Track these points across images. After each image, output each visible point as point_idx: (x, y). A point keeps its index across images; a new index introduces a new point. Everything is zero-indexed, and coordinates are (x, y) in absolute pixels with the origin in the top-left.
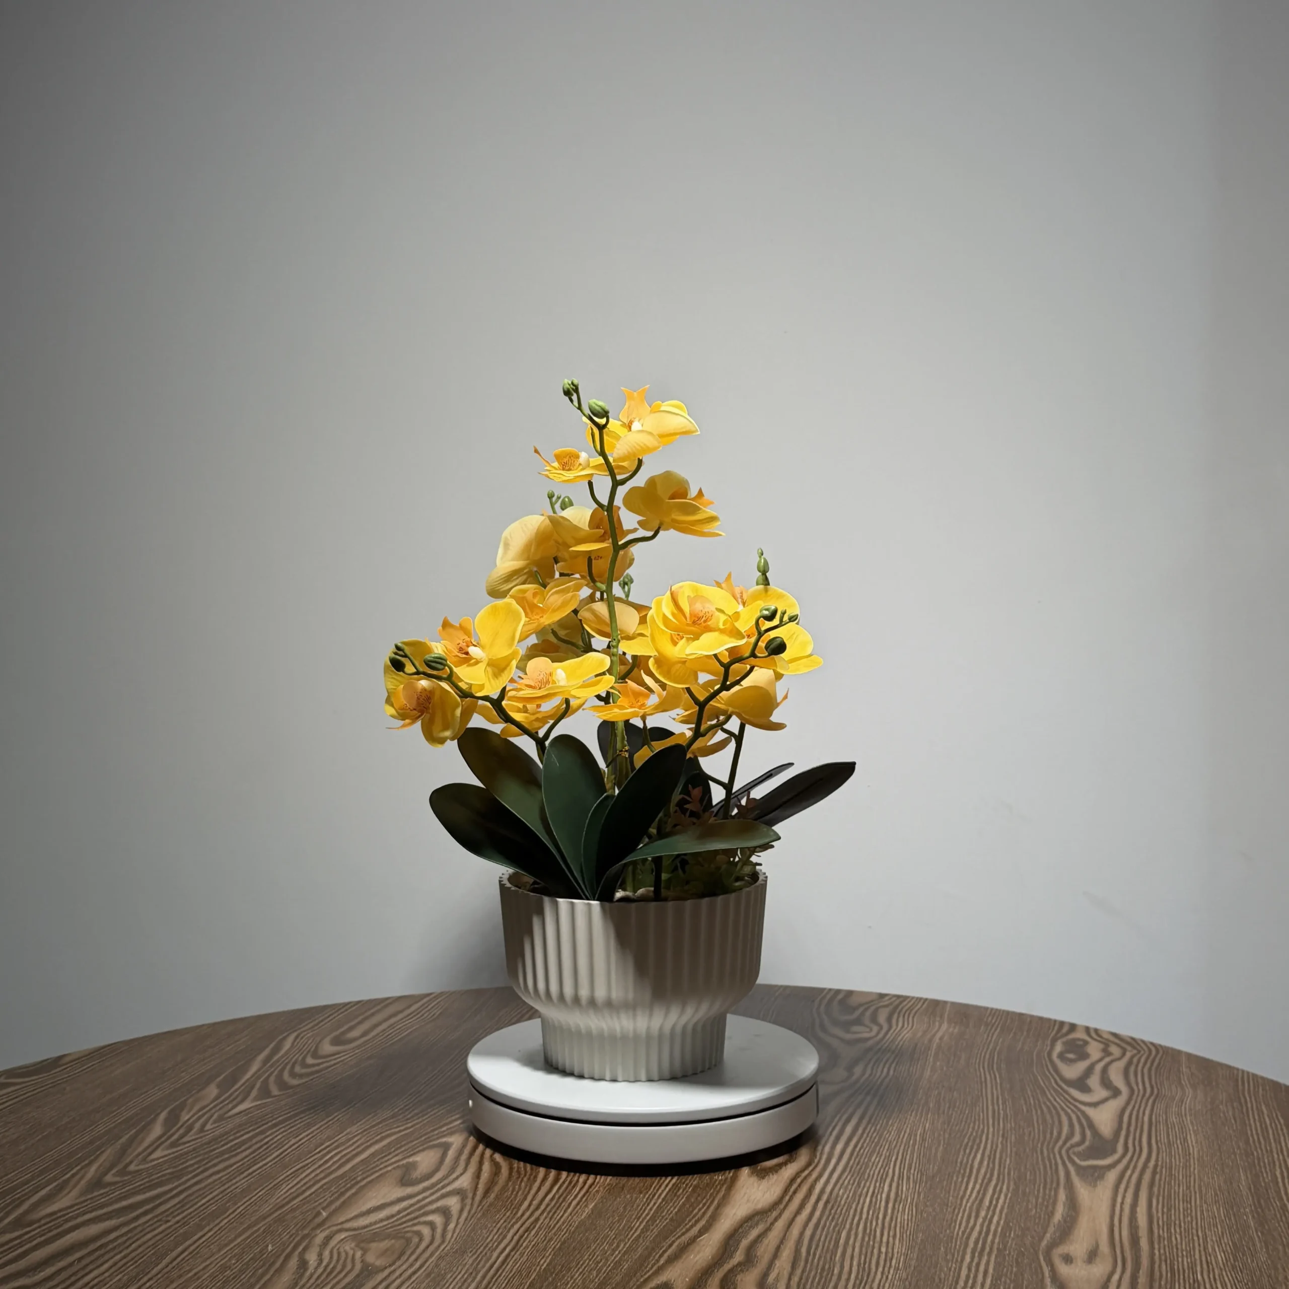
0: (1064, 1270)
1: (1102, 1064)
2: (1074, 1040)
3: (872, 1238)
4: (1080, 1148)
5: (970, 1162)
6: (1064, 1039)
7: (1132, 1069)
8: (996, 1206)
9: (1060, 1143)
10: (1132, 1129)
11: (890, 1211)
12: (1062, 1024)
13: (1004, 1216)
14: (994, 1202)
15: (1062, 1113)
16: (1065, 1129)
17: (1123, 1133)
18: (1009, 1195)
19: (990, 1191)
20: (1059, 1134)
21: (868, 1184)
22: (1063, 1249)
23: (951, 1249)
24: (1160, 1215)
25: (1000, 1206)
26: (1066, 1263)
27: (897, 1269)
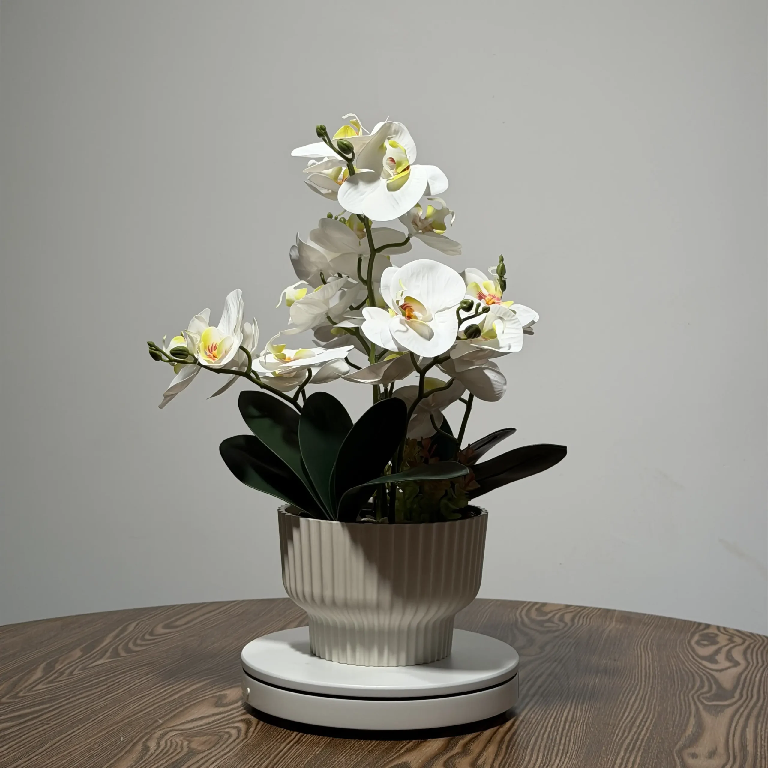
0: (690, 761)
1: (728, 647)
2: (707, 634)
3: (553, 741)
4: (708, 695)
5: (627, 700)
6: (701, 633)
7: (749, 651)
8: (644, 726)
9: (693, 692)
10: (747, 685)
11: (567, 727)
12: (700, 624)
13: (649, 731)
14: (643, 723)
15: (696, 675)
16: (698, 684)
17: (740, 687)
18: (654, 720)
19: (641, 717)
20: (693, 687)
21: (552, 712)
22: (692, 750)
23: (610, 748)
24: (763, 733)
25: (647, 725)
26: (693, 758)
27: (570, 758)
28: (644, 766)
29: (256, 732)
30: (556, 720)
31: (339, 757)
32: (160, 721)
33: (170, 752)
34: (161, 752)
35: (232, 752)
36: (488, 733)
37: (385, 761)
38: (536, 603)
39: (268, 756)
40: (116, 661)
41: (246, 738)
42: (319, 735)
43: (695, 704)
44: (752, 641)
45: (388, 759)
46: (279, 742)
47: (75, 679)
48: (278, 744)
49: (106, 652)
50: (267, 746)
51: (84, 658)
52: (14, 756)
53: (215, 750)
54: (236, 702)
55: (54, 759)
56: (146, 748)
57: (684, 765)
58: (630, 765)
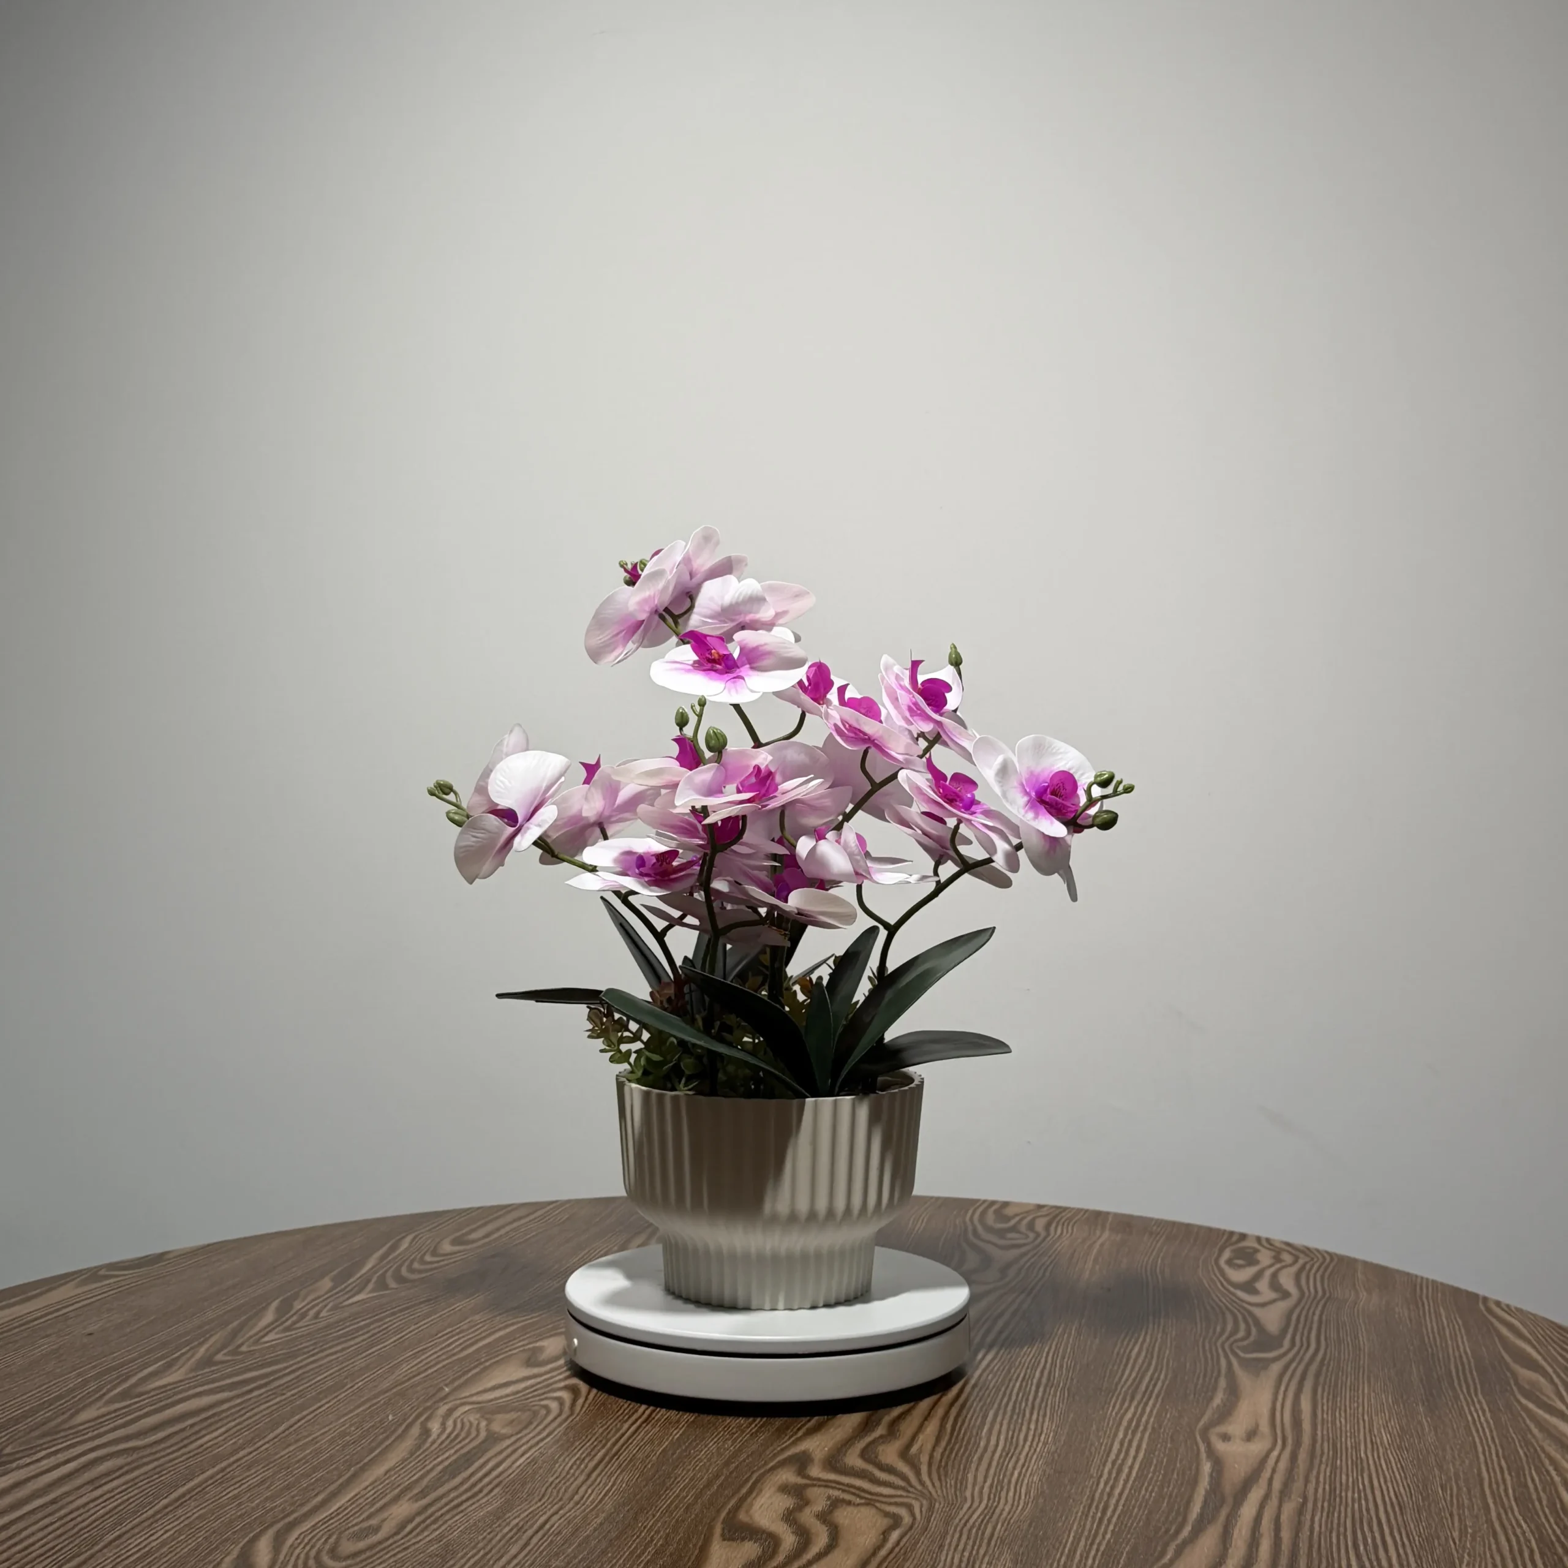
0: (1220, 1446)
1: (1272, 1270)
2: (1243, 1248)
3: (1021, 1416)
4: (1245, 1343)
5: (1127, 1352)
6: (1233, 1247)
7: (1304, 1275)
8: (1152, 1391)
9: (1224, 1337)
10: (1301, 1326)
11: (1040, 1394)
12: (1232, 1233)
13: (1160, 1399)
14: (1151, 1388)
15: (1227, 1313)
16: (1230, 1326)
17: (1291, 1330)
18: (1167, 1382)
19: (1147, 1379)
20: (1223, 1330)
21: (1018, 1371)
22: (1221, 1429)
23: (1103, 1427)
24: (1325, 1401)
25: (1156, 1391)
26: (1224, 1441)
27: (1045, 1444)
28: (1154, 1454)
29: (587, 1405)
30: (1024, 1384)
31: (709, 1444)
32: (447, 1389)
33: (460, 1438)
34: (448, 1437)
35: (551, 1437)
36: (925, 1404)
37: (775, 1449)
38: (993, 1203)
39: (604, 1442)
40: (382, 1296)
41: (572, 1414)
42: (678, 1410)
44: (1307, 1259)
45: (779, 1446)
46: (620, 1421)
47: (321, 1325)
48: (619, 1425)
49: (368, 1281)
50: (602, 1427)
51: (335, 1291)
52: (235, 1443)
53: (526, 1435)
54: (557, 1359)
55: (291, 1448)
56: (426, 1432)
57: (1211, 1453)
58: (1132, 1452)
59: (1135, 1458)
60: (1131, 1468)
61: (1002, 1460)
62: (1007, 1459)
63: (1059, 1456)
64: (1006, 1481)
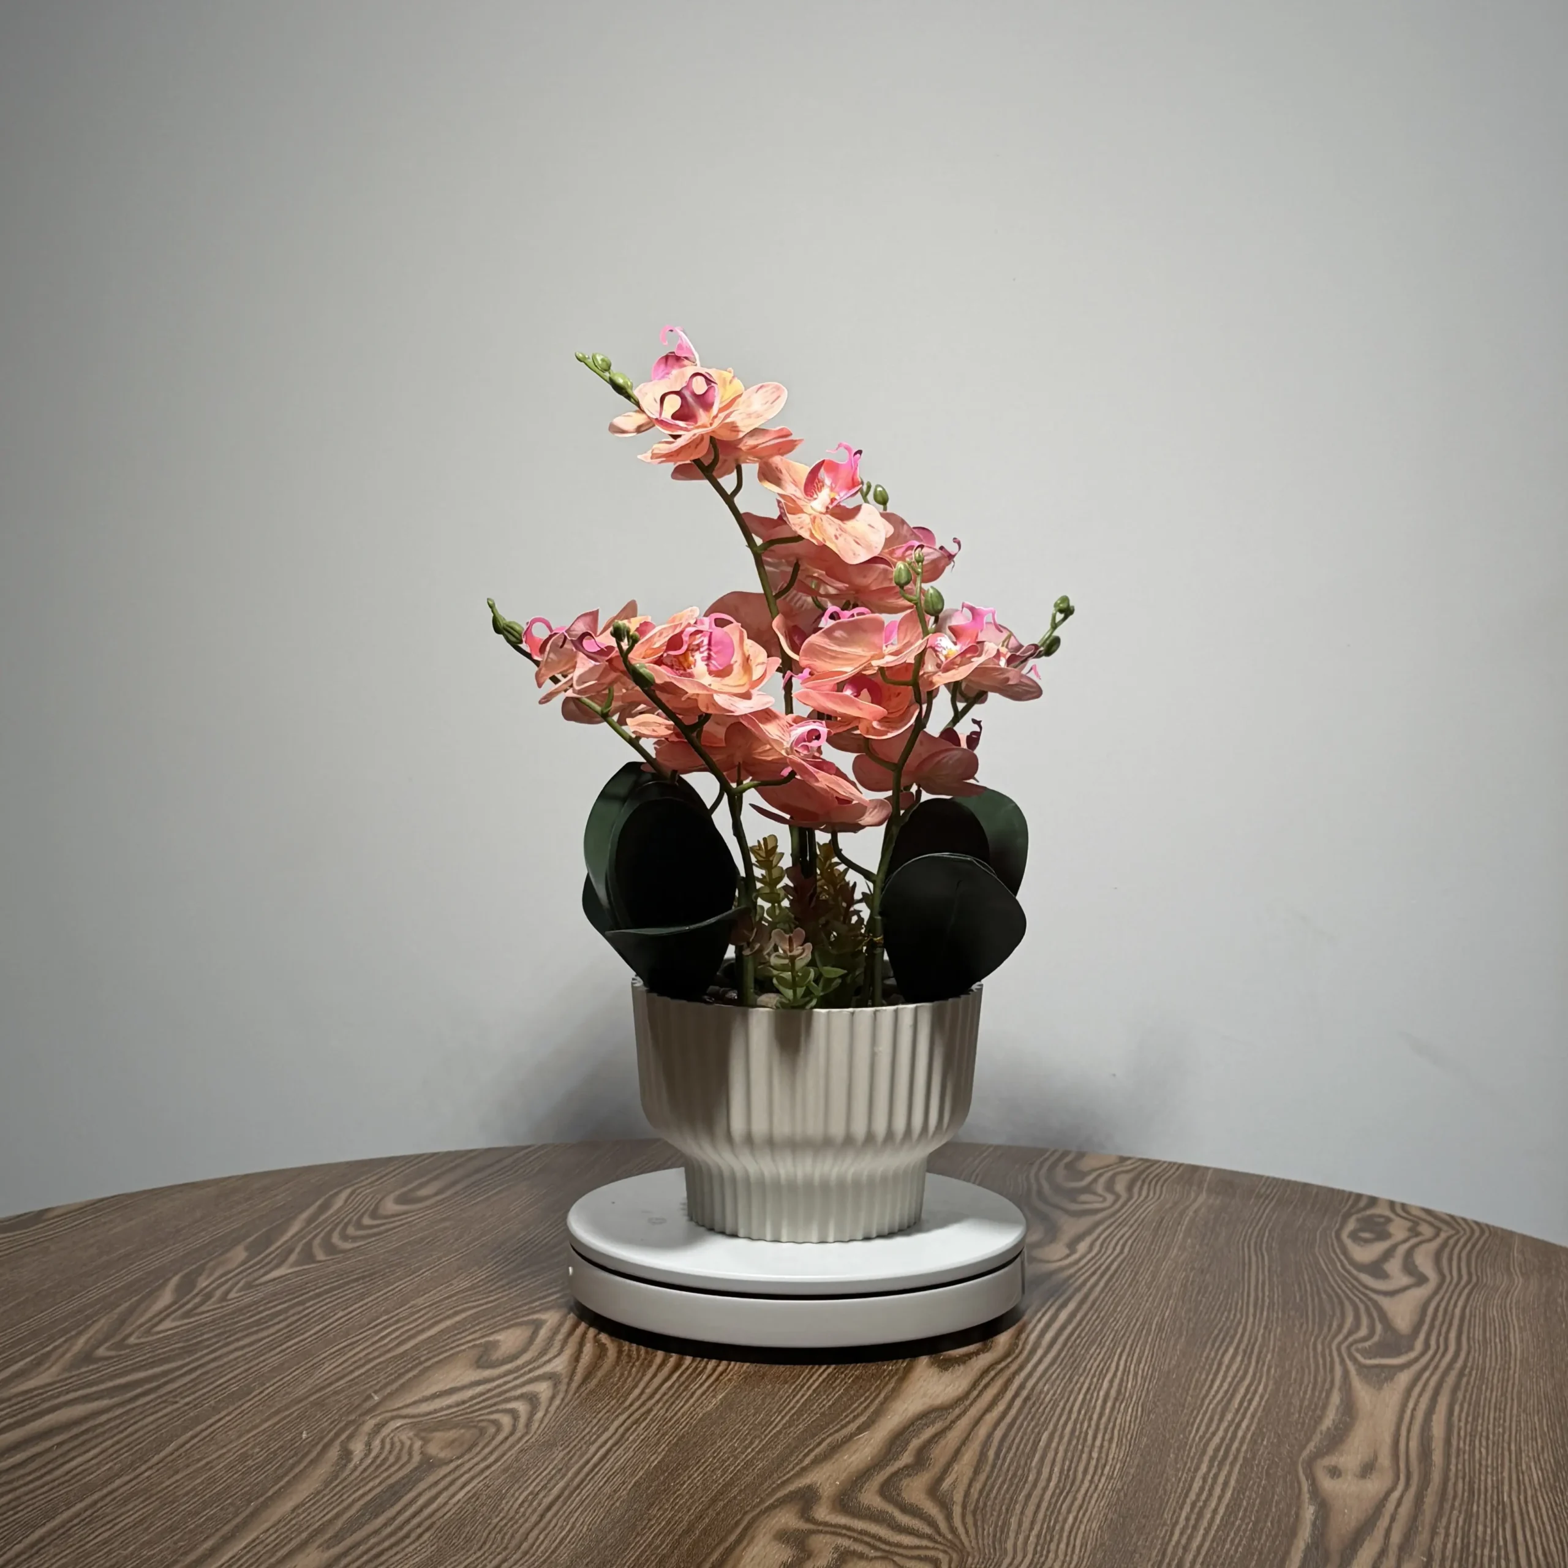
0: (1328, 1484)
1: (1407, 1246)
2: (1373, 1216)
3: (1081, 1441)
4: (1367, 1344)
5: (1219, 1357)
6: (1359, 1215)
7: (1446, 1252)
8: (1248, 1408)
9: (1340, 1337)
10: (1437, 1323)
12: (1359, 1196)
13: (1256, 1420)
14: (1245, 1404)
16: (1349, 1321)
17: (1425, 1328)
18: (1266, 1397)
19: (1242, 1390)
20: (1340, 1327)
21: (1082, 1379)
22: (1330, 1460)
23: (1182, 1457)
24: (1462, 1424)
25: (1252, 1409)
26: (1332, 1477)
27: (1110, 1478)
28: (1244, 1494)
30: (1088, 1397)
33: (388, 1463)
34: (373, 1462)
35: (500, 1463)
37: (774, 1482)
39: (564, 1470)
40: (306, 1272)
41: (527, 1433)
43: (1342, 1361)
44: (1452, 1232)
45: (780, 1478)
47: (227, 1310)
48: (584, 1448)
49: (291, 1251)
50: (563, 1449)
51: (249, 1265)
53: (468, 1461)
54: (512, 1358)
55: (179, 1476)
56: (346, 1456)
57: (1316, 1492)
58: (1218, 1491)
59: (1220, 1498)
60: (1215, 1511)
61: (1054, 1500)
62: (1062, 1498)
63: (1126, 1495)
64: (1057, 1528)
